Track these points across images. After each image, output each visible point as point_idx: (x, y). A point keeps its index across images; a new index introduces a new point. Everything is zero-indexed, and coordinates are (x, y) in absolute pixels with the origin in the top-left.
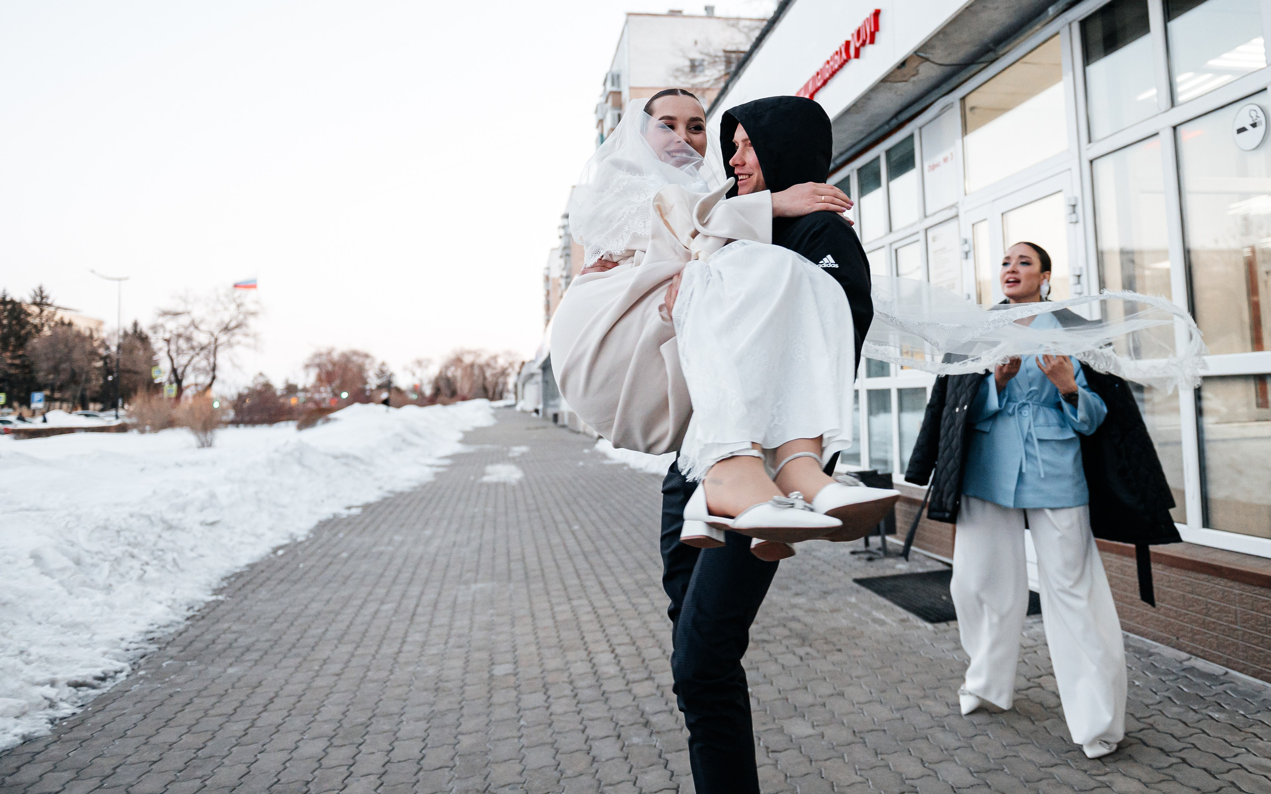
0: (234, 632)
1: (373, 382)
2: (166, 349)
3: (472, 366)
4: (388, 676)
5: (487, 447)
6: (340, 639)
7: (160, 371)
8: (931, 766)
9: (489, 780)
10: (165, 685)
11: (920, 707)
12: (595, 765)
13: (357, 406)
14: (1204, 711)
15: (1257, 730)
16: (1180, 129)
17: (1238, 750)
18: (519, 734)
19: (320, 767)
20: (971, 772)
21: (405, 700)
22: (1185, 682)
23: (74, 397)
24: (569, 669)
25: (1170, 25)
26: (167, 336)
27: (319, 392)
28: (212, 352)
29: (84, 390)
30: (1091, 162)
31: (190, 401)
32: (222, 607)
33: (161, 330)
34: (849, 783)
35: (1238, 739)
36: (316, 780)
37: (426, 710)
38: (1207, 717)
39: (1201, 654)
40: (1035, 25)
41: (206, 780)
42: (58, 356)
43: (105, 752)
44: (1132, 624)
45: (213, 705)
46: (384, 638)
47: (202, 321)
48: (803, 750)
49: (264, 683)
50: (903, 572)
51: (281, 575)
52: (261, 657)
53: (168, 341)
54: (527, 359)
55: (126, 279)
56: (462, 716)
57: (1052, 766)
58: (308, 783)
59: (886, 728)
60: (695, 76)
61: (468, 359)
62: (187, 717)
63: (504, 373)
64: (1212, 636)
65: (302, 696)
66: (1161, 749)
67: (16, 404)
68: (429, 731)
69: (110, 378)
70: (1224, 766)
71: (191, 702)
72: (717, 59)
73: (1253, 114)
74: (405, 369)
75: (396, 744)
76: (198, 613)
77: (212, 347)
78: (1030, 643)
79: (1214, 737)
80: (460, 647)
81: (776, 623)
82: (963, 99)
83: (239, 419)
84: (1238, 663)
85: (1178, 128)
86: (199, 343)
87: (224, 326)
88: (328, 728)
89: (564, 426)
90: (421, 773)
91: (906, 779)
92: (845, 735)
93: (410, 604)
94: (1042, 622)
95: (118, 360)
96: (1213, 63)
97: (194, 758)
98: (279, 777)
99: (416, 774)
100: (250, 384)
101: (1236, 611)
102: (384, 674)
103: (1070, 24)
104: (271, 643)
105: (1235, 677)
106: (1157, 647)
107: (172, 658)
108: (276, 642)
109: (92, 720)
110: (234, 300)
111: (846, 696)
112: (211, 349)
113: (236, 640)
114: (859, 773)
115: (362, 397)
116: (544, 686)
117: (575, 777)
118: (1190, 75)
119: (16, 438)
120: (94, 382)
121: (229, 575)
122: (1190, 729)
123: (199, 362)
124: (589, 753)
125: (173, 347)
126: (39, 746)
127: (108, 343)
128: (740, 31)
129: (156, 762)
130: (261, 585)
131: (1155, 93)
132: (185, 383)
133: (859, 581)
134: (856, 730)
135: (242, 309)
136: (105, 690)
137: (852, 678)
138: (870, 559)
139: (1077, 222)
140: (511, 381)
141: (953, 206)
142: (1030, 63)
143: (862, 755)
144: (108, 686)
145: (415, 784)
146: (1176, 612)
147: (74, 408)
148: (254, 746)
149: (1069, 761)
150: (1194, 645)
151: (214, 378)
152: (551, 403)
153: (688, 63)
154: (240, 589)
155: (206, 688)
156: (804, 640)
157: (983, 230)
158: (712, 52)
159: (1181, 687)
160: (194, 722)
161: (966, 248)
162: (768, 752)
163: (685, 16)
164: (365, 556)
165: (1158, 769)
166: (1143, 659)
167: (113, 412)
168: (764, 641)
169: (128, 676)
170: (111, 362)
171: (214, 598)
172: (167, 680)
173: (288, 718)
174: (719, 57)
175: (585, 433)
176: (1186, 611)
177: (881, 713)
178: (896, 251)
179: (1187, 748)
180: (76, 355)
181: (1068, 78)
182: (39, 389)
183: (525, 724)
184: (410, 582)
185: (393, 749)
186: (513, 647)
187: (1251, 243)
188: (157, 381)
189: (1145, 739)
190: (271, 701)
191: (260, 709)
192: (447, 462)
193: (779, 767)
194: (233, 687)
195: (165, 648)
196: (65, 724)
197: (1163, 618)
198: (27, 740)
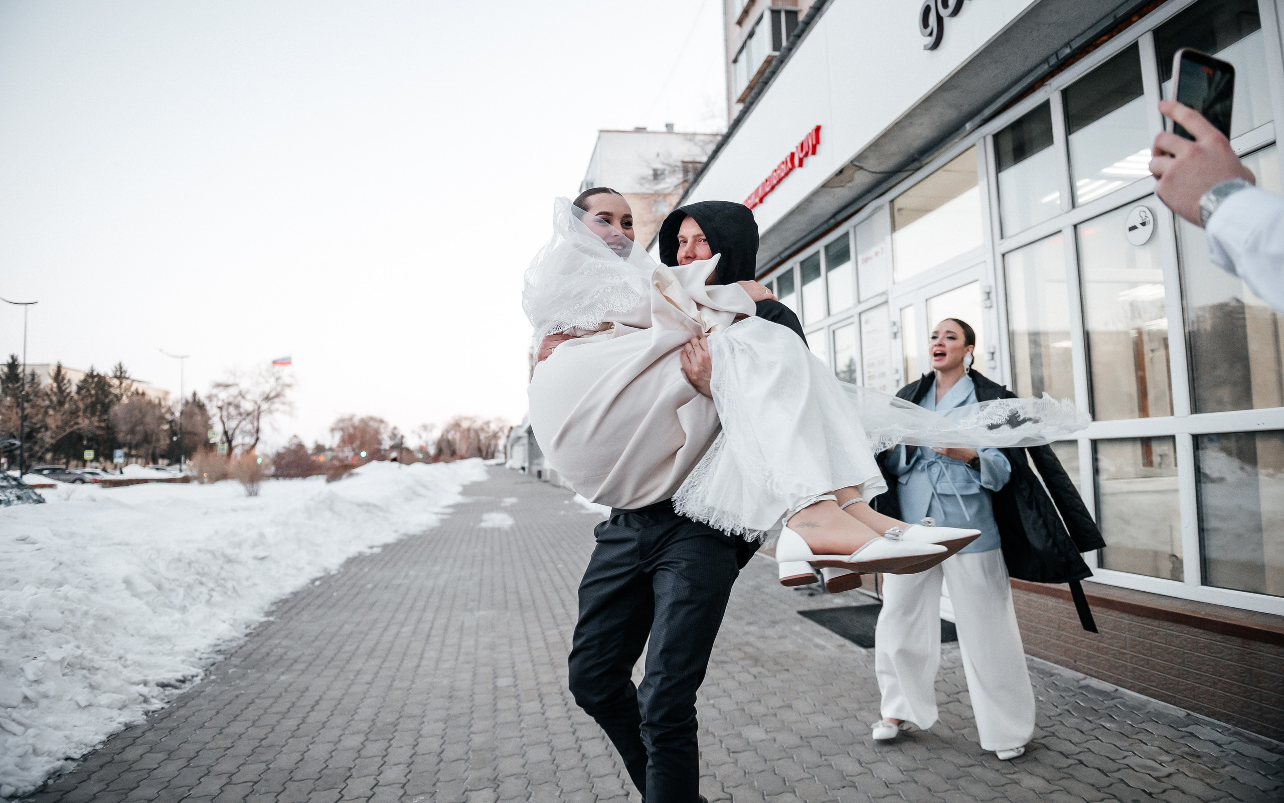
0: (283, 647)
1: (387, 444)
2: (219, 415)
3: (469, 430)
4: (411, 685)
5: (483, 498)
6: (370, 654)
7: (214, 434)
8: (867, 766)
9: (497, 771)
10: (232, 688)
11: (856, 717)
12: (585, 761)
13: (375, 463)
14: (1097, 722)
15: (1142, 737)
16: (1081, 228)
17: (1126, 753)
18: (521, 734)
19: (359, 757)
20: (901, 771)
21: (425, 705)
22: (1082, 697)
23: (147, 455)
24: (559, 682)
25: (1070, 137)
26: (220, 404)
27: (343, 451)
28: (256, 418)
29: (155, 448)
30: (1003, 255)
31: (239, 458)
32: (273, 627)
33: (215, 399)
34: (799, 778)
35: (1127, 744)
36: (357, 767)
37: (443, 713)
38: (1101, 727)
39: (1096, 675)
40: (955, 138)
41: (269, 764)
42: (134, 419)
43: (189, 739)
44: (1036, 649)
45: (271, 706)
46: (405, 654)
47: (248, 392)
48: (758, 750)
49: (310, 688)
50: (839, 606)
51: (319, 602)
52: (307, 668)
53: (221, 408)
54: (514, 424)
55: (187, 357)
56: (473, 718)
57: (970, 766)
58: (350, 769)
59: (828, 735)
60: (657, 184)
61: (465, 425)
62: (251, 714)
63: (495, 436)
64: (1106, 660)
65: (341, 699)
66: (1061, 753)
67: (102, 459)
68: (446, 730)
69: (175, 439)
70: (1115, 766)
71: (252, 702)
72: (676, 169)
73: (1143, 214)
74: (413, 432)
75: (420, 740)
76: (254, 631)
77: (256, 413)
78: (950, 665)
79: (1106, 743)
80: (468, 663)
81: (733, 647)
82: (892, 202)
83: (279, 472)
84: (1127, 681)
85: (1078, 226)
86: (246, 410)
87: (265, 396)
88: (364, 726)
89: (546, 482)
90: (442, 764)
91: (847, 776)
92: (793, 740)
93: (426, 627)
94: (959, 648)
95: (181, 424)
96: (1107, 171)
97: (258, 747)
98: (327, 763)
99: (437, 765)
100: (287, 444)
101: (1126, 638)
102: (407, 684)
103: (984, 137)
104: (314, 656)
105: (1124, 694)
106: (1057, 668)
107: (236, 666)
108: (318, 657)
109: (177, 714)
110: (274, 374)
111: (793, 707)
112: (255, 415)
113: (285, 653)
114: (806, 770)
115: (378, 455)
116: (539, 696)
117: (569, 770)
118: (1086, 181)
119: (103, 487)
120: (162, 442)
121: (277, 600)
122: (1085, 736)
123: (245, 425)
124: (579, 751)
125: (225, 413)
126: (138, 732)
127: (173, 410)
128: (696, 144)
129: (229, 748)
130: (303, 609)
131: (1057, 197)
132: (234, 443)
133: (802, 613)
134: (803, 736)
135: (280, 382)
136: (185, 691)
137: (798, 694)
138: (811, 595)
139: (991, 307)
140: (501, 443)
141: (883, 294)
142: (949, 171)
143: (808, 756)
144: (187, 687)
145: (437, 773)
146: (1074, 639)
147: (147, 463)
148: (306, 738)
149: (983, 762)
150: (1089, 667)
151: (257, 439)
152: (536, 461)
153: (651, 172)
154: (286, 612)
155: (264, 691)
156: (756, 661)
157: (910, 313)
158: (672, 163)
159: (1078, 701)
160: (257, 718)
161: (895, 329)
162: (729, 753)
163: (649, 133)
164: (386, 587)
165: (1059, 769)
166: (1045, 679)
167: (177, 466)
168: (723, 662)
169: (202, 680)
170: (176, 426)
171: (266, 619)
172: (233, 684)
173: (331, 717)
174: (678, 167)
175: (564, 487)
176: (1083, 639)
177: (824, 722)
178: (834, 332)
179: (1084, 752)
180: (148, 419)
181: (983, 183)
182: (120, 447)
183: (525, 726)
184: (424, 610)
185: (418, 744)
186: (512, 663)
187: (1137, 326)
188: (212, 441)
189: (1048, 744)
190: (317, 703)
191: (308, 709)
192: (450, 510)
193: (739, 764)
194: (286, 691)
195: (230, 658)
196: (156, 715)
197: (1062, 644)
198: (129, 727)
